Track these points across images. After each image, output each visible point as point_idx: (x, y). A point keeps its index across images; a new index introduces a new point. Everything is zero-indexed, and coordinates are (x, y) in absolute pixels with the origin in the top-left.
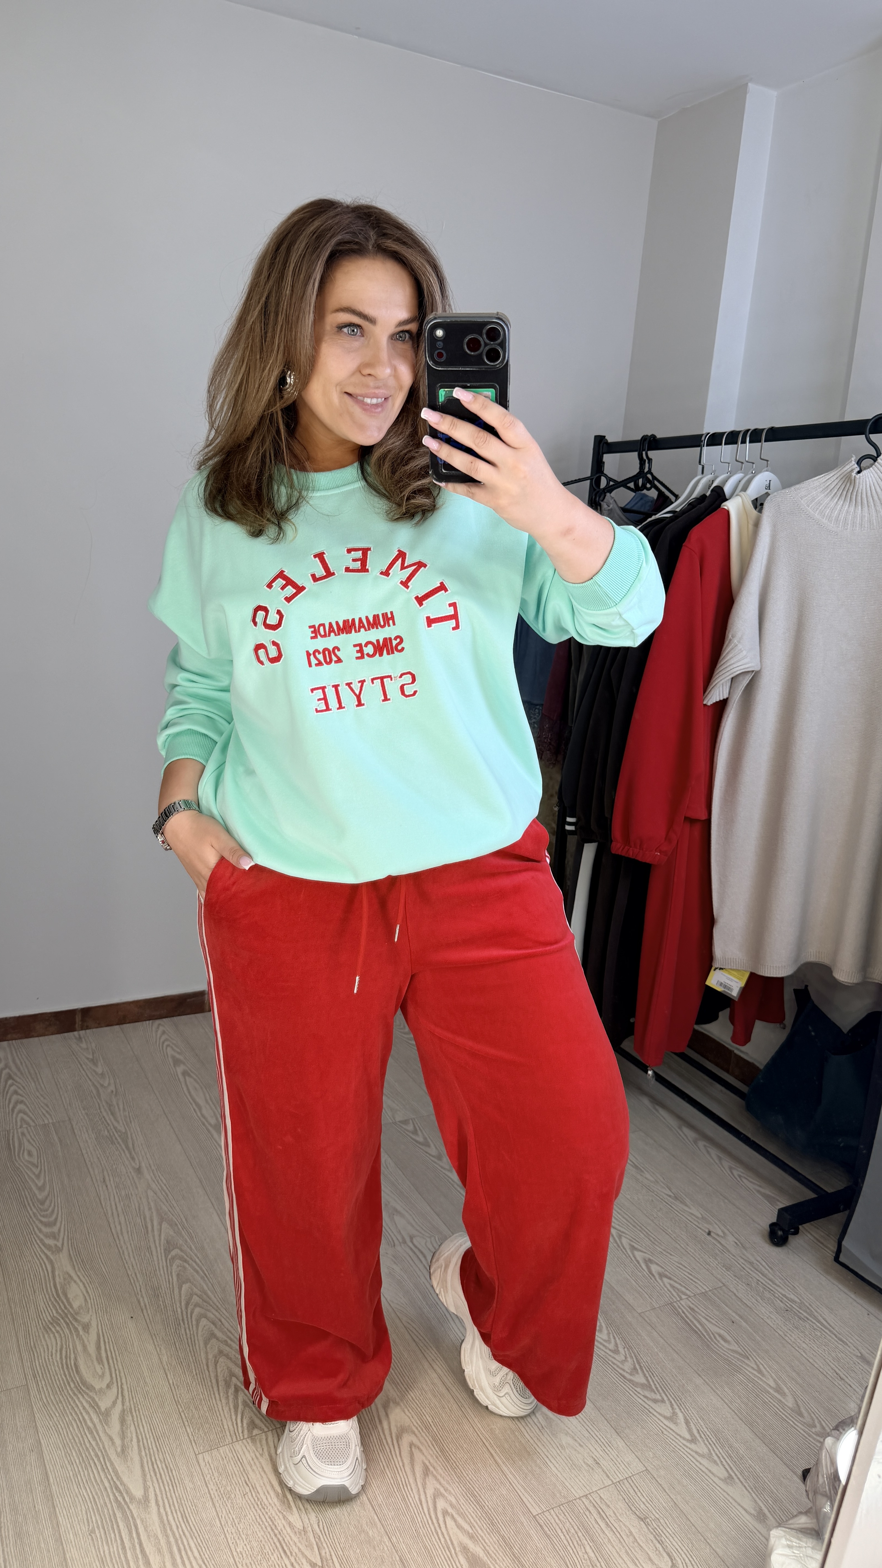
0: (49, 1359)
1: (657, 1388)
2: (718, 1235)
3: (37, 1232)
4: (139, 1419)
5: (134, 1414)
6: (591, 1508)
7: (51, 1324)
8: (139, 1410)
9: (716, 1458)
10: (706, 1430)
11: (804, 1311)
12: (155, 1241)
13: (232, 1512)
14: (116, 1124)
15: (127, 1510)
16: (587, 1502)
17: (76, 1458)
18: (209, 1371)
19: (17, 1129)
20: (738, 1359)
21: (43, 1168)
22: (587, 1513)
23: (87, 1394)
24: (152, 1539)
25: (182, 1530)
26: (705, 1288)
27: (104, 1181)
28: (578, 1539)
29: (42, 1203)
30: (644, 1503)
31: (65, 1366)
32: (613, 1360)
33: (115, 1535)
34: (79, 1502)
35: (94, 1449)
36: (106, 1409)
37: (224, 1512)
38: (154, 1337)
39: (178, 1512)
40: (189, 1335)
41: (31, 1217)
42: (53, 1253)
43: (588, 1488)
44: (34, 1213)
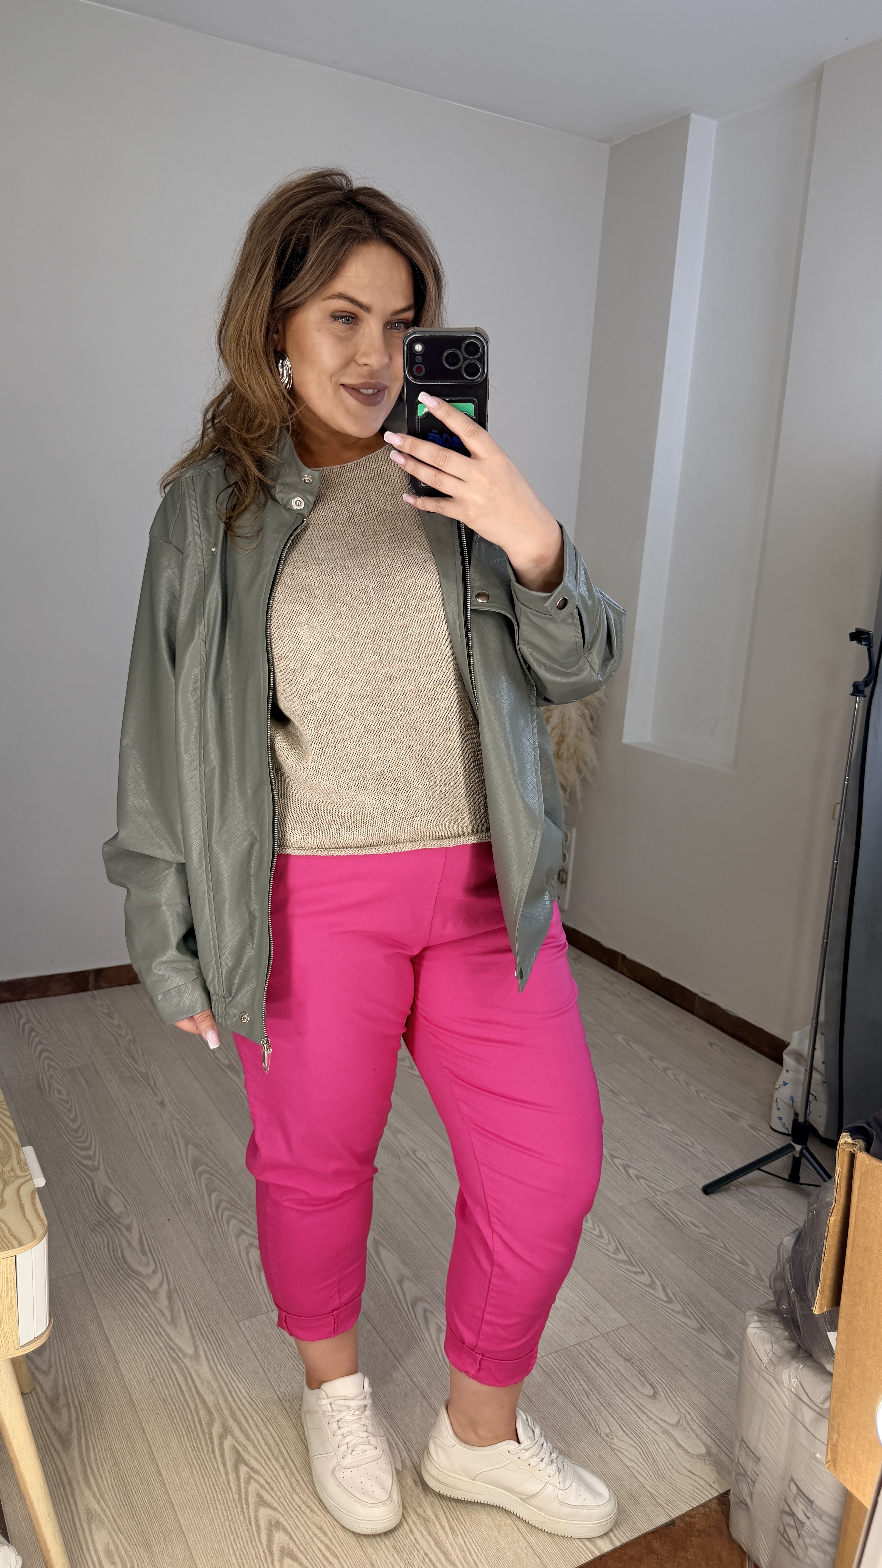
0: (98, 1252)
1: (637, 1263)
2: (687, 1145)
3: (74, 1154)
4: (184, 1296)
5: (179, 1292)
6: (584, 1353)
7: (97, 1226)
8: (183, 1289)
9: (689, 1314)
10: (680, 1293)
11: (764, 1202)
12: (183, 1160)
13: (273, 1362)
14: (136, 1066)
15: (181, 1363)
16: (580, 1349)
17: (132, 1326)
18: (242, 1259)
19: (45, 1072)
20: (708, 1240)
21: (73, 1103)
22: (581, 1356)
23: (136, 1279)
24: (205, 1384)
25: (231, 1377)
26: (677, 1186)
27: (131, 1112)
28: (573, 1375)
29: (76, 1131)
30: (628, 1348)
31: (113, 1258)
32: (599, 1244)
33: (173, 1382)
34: (139, 1358)
35: (147, 1320)
36: (154, 1289)
37: (266, 1363)
38: (190, 1234)
39: (226, 1364)
40: (221, 1232)
41: (67, 1143)
42: (91, 1171)
43: (580, 1338)
44: (70, 1140)
